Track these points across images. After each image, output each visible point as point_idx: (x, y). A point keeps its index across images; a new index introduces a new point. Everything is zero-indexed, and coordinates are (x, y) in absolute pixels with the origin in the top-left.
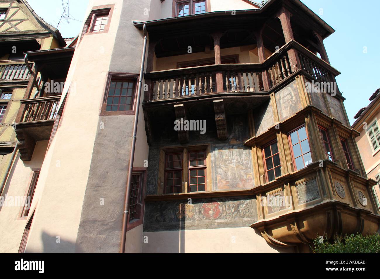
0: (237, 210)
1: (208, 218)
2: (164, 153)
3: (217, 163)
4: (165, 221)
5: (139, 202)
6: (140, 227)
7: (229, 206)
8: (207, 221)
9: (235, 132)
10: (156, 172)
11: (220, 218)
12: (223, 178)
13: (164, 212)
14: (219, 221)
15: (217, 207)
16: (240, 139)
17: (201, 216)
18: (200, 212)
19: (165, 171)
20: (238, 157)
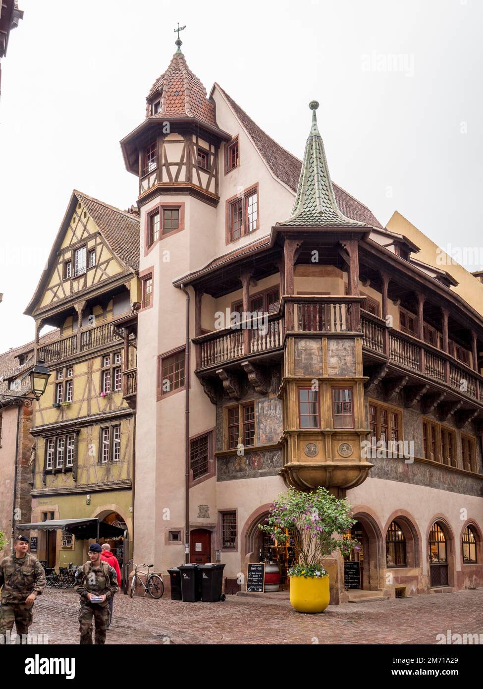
0: (272, 462)
1: (254, 469)
2: (227, 410)
3: (260, 418)
4: (229, 472)
5: (210, 459)
6: (215, 478)
7: (267, 458)
8: (253, 472)
9: (273, 385)
10: (221, 430)
11: (261, 469)
12: (263, 433)
13: (228, 465)
14: (260, 471)
15: (259, 459)
16: (276, 392)
17: (250, 467)
18: (249, 464)
19: (229, 428)
20: (274, 411)
